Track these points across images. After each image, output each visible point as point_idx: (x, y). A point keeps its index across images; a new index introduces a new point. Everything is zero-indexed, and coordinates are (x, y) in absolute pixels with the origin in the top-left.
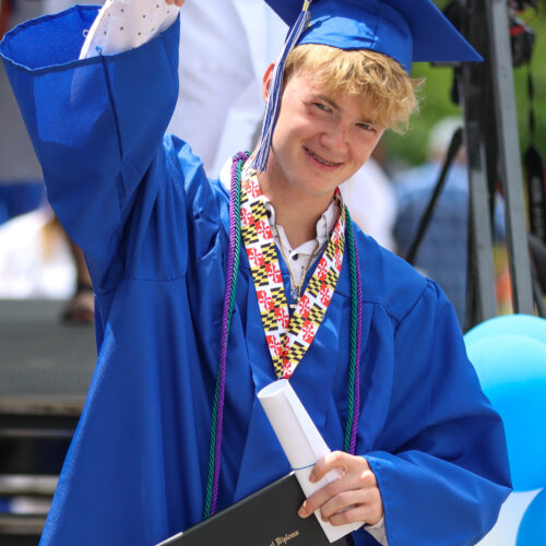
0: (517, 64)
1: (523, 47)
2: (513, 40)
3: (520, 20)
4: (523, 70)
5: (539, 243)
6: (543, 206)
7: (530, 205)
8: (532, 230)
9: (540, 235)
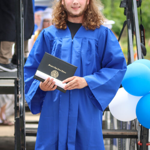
4: (139, 8)
5: (143, 45)
6: (144, 37)
7: (141, 37)
8: (141, 42)
9: (143, 43)
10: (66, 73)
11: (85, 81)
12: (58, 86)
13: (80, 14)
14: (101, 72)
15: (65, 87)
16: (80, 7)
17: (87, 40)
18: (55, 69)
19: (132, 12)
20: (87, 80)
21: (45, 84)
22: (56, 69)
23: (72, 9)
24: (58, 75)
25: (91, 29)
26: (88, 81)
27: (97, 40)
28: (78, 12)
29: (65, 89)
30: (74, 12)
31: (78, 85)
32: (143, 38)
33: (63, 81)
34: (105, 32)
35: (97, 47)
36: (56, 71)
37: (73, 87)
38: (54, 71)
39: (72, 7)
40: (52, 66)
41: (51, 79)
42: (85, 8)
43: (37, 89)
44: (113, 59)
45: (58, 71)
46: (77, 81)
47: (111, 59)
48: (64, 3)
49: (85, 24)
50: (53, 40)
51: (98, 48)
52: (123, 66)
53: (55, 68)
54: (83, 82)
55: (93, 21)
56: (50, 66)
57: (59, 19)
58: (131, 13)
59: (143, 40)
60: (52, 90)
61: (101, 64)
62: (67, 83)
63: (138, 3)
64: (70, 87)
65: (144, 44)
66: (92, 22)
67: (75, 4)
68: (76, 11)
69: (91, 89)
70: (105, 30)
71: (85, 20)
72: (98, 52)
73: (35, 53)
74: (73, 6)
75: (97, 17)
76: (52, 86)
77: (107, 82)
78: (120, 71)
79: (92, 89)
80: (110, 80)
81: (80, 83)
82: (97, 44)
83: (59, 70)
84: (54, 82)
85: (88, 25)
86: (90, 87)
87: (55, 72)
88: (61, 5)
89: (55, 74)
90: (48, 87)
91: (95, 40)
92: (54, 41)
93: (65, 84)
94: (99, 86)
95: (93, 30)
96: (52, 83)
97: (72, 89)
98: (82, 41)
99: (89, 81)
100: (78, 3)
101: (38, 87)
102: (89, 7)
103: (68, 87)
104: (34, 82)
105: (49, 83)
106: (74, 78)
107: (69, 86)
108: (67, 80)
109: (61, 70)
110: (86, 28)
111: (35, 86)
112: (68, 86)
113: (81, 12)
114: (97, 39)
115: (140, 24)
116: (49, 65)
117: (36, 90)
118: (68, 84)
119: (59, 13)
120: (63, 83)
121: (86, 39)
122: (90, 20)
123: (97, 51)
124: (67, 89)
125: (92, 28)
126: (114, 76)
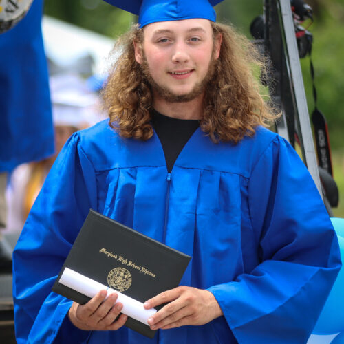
0: (302, 56)
1: (305, 46)
2: (298, 41)
3: (301, 28)
4: (307, 60)
5: (325, 172)
6: (327, 148)
7: (318, 148)
8: (320, 164)
9: (326, 166)
10: (154, 276)
11: (215, 301)
12: (129, 318)
13: (194, 91)
14: (262, 274)
15: (154, 319)
16: (192, 71)
17: (217, 175)
18: (120, 262)
19: (284, 74)
20: (218, 298)
21: (89, 309)
22: (125, 262)
23: (169, 77)
24: (130, 282)
25: (227, 141)
26: (222, 302)
27: (247, 175)
28: (189, 85)
29: (154, 328)
30: (177, 88)
31: (192, 315)
32: (323, 152)
33: (147, 303)
34: (270, 149)
35: (246, 198)
36: (124, 270)
37: (178, 321)
38: (117, 270)
39: (169, 73)
40: (110, 254)
41: (108, 294)
42: (209, 72)
43: (60, 324)
44: (300, 234)
45: (130, 268)
46: (190, 301)
47: (293, 235)
48: (144, 59)
49: (210, 124)
50: (108, 171)
51: (250, 201)
52: (330, 256)
53: (121, 258)
54: (209, 304)
55: (234, 115)
56: (106, 253)
57: (130, 107)
58: (282, 75)
59: (324, 159)
60: (110, 329)
61: (259, 249)
62: (158, 307)
63: (301, 44)
64: (167, 322)
65: (330, 171)
66: (231, 120)
67: (177, 62)
68: (183, 83)
69: (232, 327)
70: (271, 145)
71: (208, 112)
72: (249, 214)
73: (50, 210)
74: (172, 68)
75: (246, 99)
76: (112, 317)
77: (281, 307)
78: (321, 270)
79: (236, 328)
80: (292, 299)
81: (200, 309)
82: (247, 188)
83: (134, 266)
84: (118, 305)
85: (217, 126)
86: (228, 319)
87: (122, 274)
88: (133, 65)
89: (119, 280)
90: (99, 319)
91: (240, 175)
92: (111, 173)
93: (153, 312)
94: (256, 317)
95: (234, 144)
96: (111, 309)
97: (174, 326)
98: (200, 180)
99: (226, 302)
100: (188, 58)
101: (63, 317)
102: (219, 69)
103: (161, 321)
104: (48, 301)
105: (104, 309)
106: (182, 292)
107: (167, 317)
108: (158, 298)
109: (138, 268)
110: (213, 136)
111: (55, 314)
112: (163, 317)
113: (197, 84)
114: (246, 172)
115: (313, 109)
116: (103, 250)
117: (57, 329)
118: (163, 310)
119: (129, 90)
120: (147, 308)
121: (211, 171)
122: (225, 112)
123: (246, 209)
124: (160, 326)
125: (230, 136)
126: (303, 288)
